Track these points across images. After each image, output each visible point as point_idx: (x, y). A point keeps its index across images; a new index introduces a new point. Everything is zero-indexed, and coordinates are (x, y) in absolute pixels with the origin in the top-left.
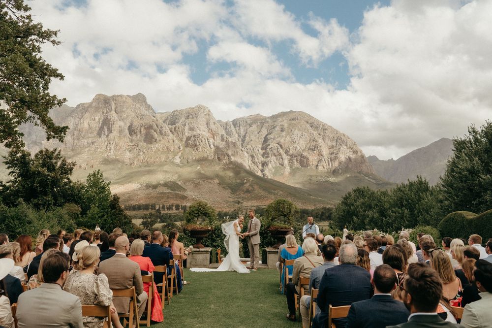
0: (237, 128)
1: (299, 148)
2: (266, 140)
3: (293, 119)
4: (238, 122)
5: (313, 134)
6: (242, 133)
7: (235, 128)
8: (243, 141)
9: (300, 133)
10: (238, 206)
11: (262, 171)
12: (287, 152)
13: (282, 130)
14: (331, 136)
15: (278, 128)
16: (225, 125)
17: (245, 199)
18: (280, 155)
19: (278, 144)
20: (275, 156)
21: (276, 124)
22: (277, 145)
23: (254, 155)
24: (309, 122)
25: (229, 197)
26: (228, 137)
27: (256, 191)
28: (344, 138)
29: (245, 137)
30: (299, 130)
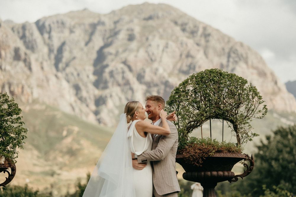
0: (46, 36)
1: (161, 71)
2: (101, 57)
3: (150, 18)
4: (47, 24)
5: (186, 45)
6: (56, 44)
7: (42, 33)
8: (58, 60)
9: (162, 43)
10: (51, 180)
11: (96, 113)
12: (140, 78)
13: (131, 38)
14: (219, 46)
15: (123, 36)
16: (21, 31)
17: (65, 165)
18: (127, 83)
19: (125, 63)
20: (119, 85)
21: (119, 27)
22: (122, 66)
23: (81, 85)
24: (180, 22)
25: (35, 165)
26: (28, 52)
27: (86, 151)
28: (240, 50)
29: (60, 50)
30: (161, 37)
